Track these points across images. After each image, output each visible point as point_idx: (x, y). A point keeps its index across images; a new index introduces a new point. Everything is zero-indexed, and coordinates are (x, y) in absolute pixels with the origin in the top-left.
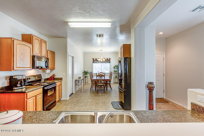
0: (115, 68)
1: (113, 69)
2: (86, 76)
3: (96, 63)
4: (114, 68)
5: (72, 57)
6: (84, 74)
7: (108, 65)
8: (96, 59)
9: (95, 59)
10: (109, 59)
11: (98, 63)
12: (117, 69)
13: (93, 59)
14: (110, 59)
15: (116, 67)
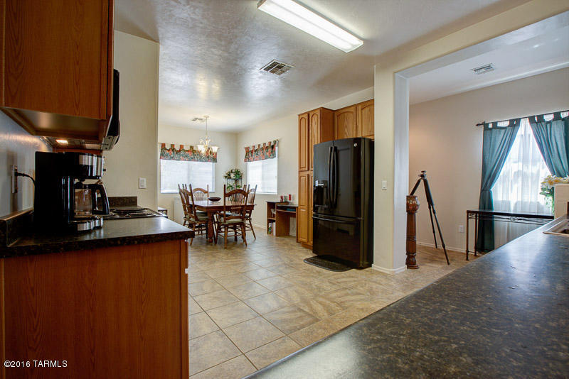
0: (230, 178)
1: (224, 180)
3: (172, 158)
4: (228, 176)
7: (208, 167)
8: (172, 145)
9: (168, 147)
11: (179, 160)
12: (234, 181)
13: (163, 145)
15: (232, 175)
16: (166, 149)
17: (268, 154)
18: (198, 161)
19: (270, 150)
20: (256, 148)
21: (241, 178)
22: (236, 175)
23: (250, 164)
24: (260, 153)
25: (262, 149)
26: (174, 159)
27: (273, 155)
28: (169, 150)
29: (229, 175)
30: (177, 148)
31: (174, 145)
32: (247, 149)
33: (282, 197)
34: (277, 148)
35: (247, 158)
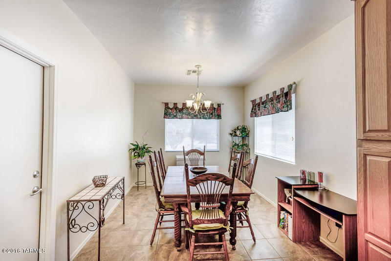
0: (236, 135)
1: (230, 138)
2: (141, 160)
3: (175, 117)
4: (233, 134)
5: (44, 67)
6: (133, 154)
7: (211, 125)
8: (175, 104)
9: (171, 106)
10: (216, 106)
11: (182, 118)
12: (240, 139)
13: (167, 104)
14: (219, 105)
15: (238, 133)
16: (169, 108)
17: (279, 105)
18: (200, 118)
19: (283, 99)
20: (264, 99)
21: (247, 135)
22: (242, 132)
23: (258, 120)
24: (269, 105)
25: (272, 100)
26: (177, 118)
27: (287, 106)
28: (171, 109)
29: (235, 132)
30: (180, 106)
31: (176, 104)
32: (253, 101)
33: (303, 173)
34: (293, 96)
35: (254, 113)
